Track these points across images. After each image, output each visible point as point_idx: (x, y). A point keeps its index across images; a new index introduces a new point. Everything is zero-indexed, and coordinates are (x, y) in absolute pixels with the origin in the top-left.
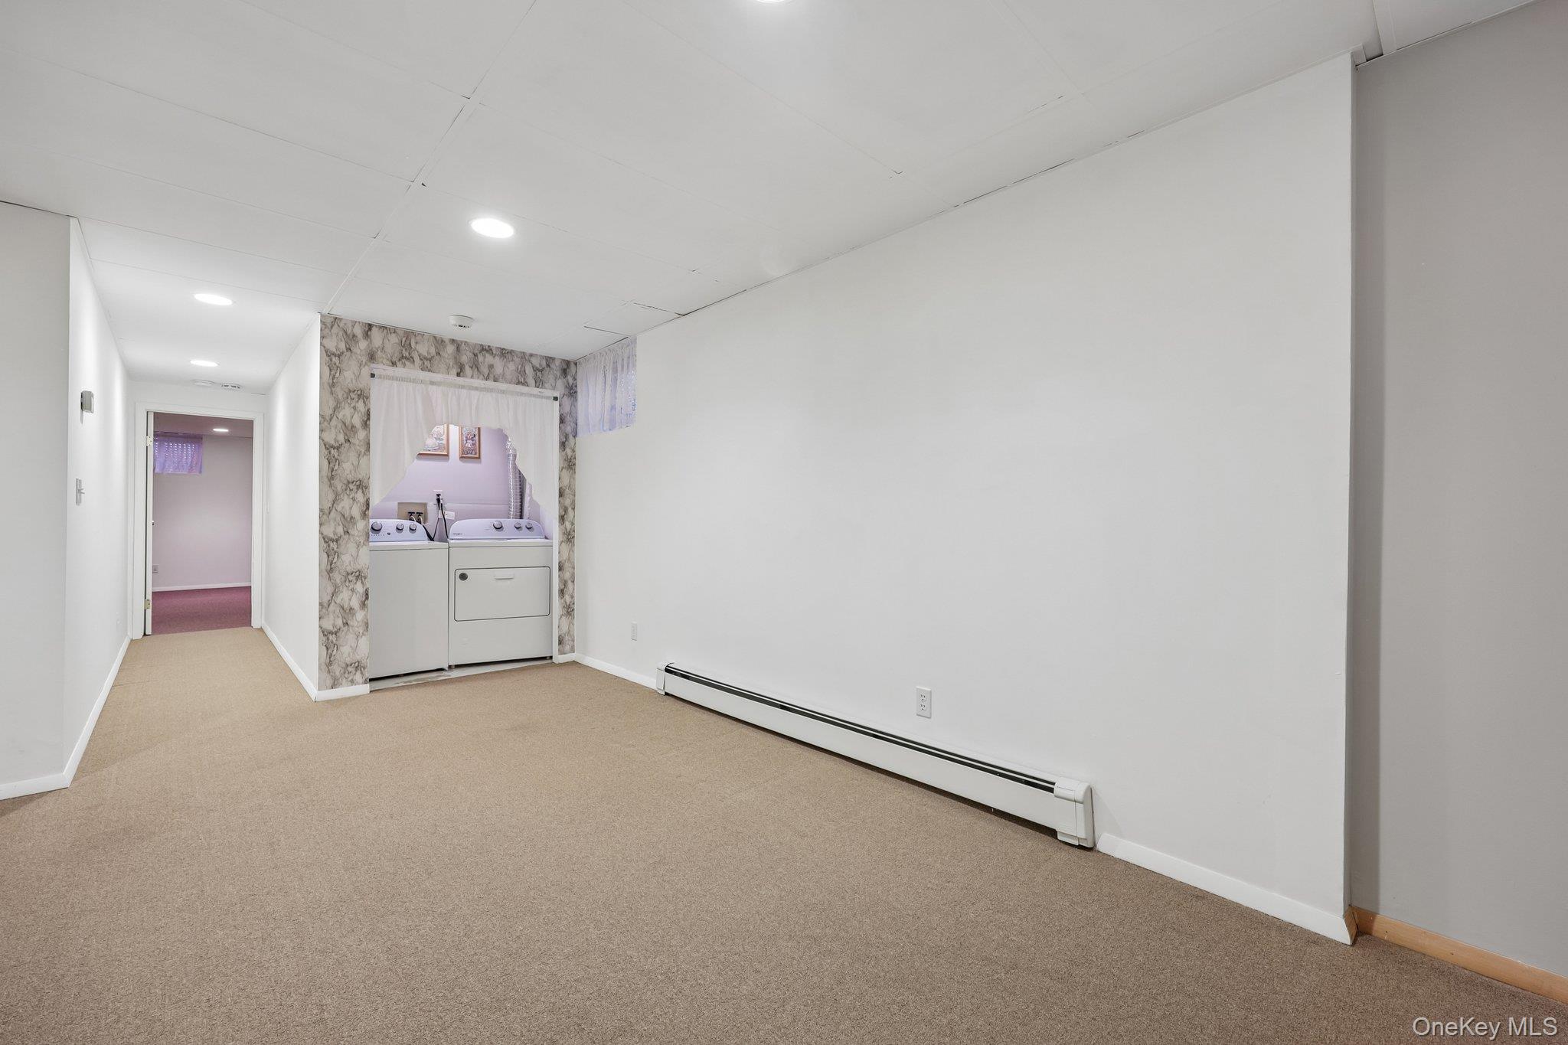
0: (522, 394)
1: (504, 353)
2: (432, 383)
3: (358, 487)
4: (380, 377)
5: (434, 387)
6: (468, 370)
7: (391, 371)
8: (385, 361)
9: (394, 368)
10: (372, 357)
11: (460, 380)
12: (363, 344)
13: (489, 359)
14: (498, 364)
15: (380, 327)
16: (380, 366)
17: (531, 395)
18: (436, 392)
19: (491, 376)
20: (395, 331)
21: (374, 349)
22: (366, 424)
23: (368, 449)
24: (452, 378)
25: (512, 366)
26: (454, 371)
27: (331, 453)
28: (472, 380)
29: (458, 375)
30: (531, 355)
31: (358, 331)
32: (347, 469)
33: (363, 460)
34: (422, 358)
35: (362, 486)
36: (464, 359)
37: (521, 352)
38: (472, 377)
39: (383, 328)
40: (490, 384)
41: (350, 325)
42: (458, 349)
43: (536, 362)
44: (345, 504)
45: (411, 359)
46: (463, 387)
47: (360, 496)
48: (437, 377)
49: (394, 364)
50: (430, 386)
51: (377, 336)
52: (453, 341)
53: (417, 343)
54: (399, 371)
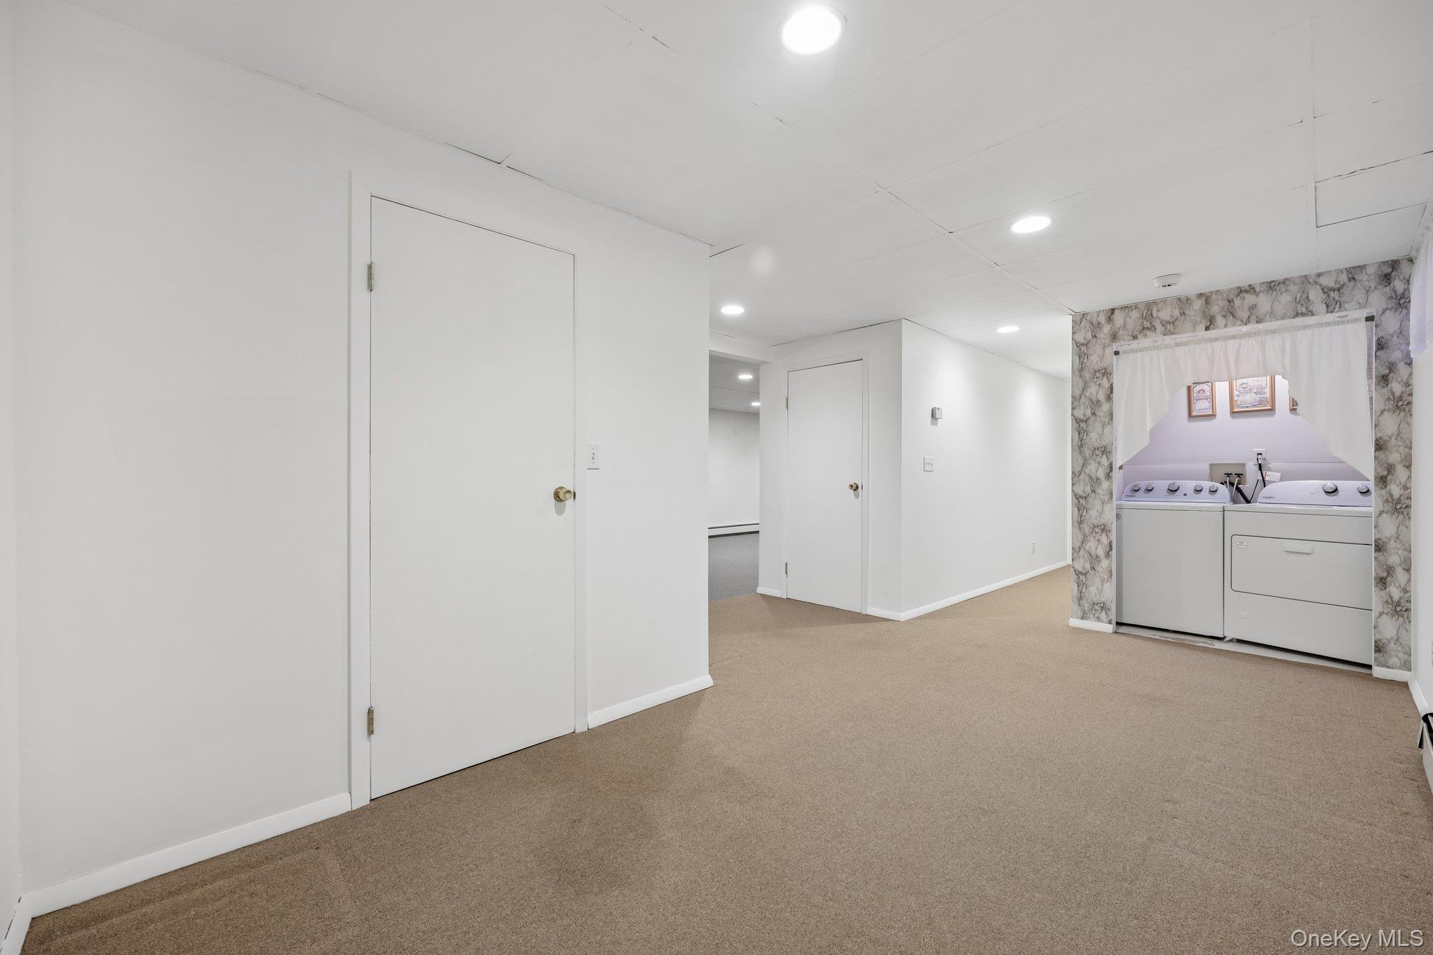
0: (1306, 327)
1: (1271, 286)
2: (1178, 345)
3: (1103, 452)
4: (1124, 352)
5: (1182, 348)
6: (1220, 321)
7: (1135, 344)
8: (1126, 338)
9: (1135, 342)
10: (1114, 337)
11: (1211, 333)
12: (1106, 329)
13: (1250, 299)
14: (1264, 303)
15: (1122, 308)
16: (1123, 342)
17: (1322, 324)
18: (1181, 352)
19: (1254, 316)
20: (1136, 307)
21: (1116, 330)
22: (1109, 398)
23: (1111, 419)
24: (1201, 333)
25: (1286, 298)
26: (1202, 326)
27: (1081, 425)
28: (1226, 330)
29: (1207, 328)
30: (1319, 275)
31: (1102, 319)
32: (1093, 438)
33: (1107, 429)
34: (1164, 324)
35: (1106, 451)
36: (1215, 309)
37: (1301, 277)
38: (1226, 326)
39: (1125, 308)
40: (1251, 327)
41: (1095, 315)
42: (1207, 302)
43: (1327, 281)
44: (1092, 468)
45: (1152, 328)
46: (1216, 340)
47: (1104, 461)
48: (1184, 337)
49: (1135, 337)
50: (1177, 349)
51: (1119, 318)
52: (1201, 295)
53: (1158, 311)
54: (1142, 342)
